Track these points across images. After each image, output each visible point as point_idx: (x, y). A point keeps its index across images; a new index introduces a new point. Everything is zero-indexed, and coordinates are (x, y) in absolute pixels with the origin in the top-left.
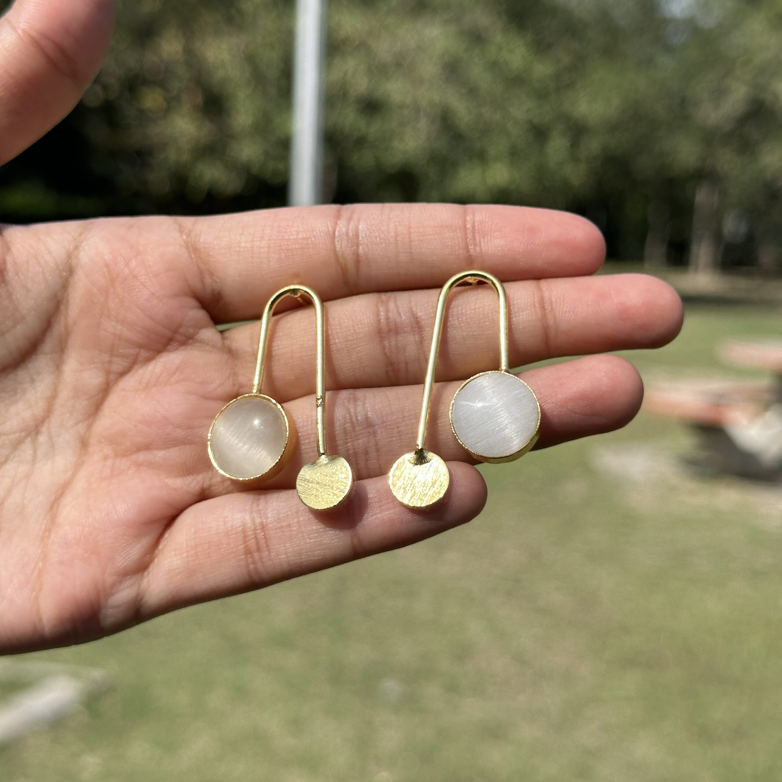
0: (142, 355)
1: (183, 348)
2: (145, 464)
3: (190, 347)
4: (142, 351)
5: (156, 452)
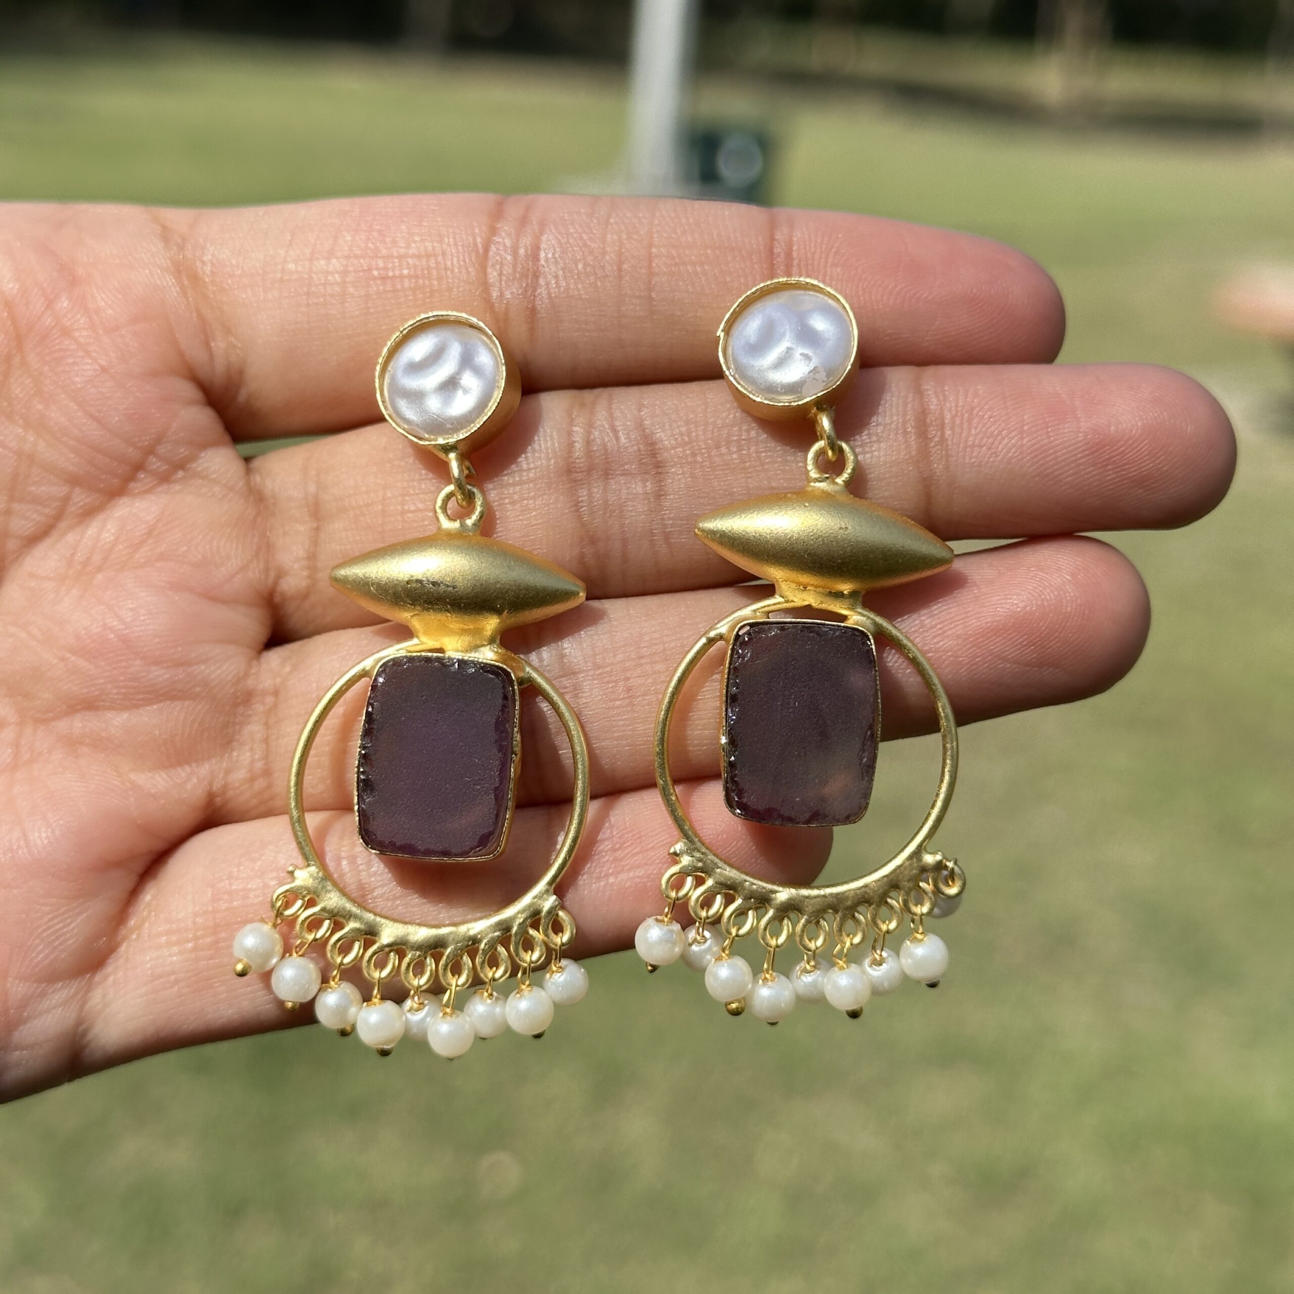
0: (76, 501)
1: (165, 487)
2: (88, 741)
3: (178, 487)
4: (77, 490)
5: (109, 715)
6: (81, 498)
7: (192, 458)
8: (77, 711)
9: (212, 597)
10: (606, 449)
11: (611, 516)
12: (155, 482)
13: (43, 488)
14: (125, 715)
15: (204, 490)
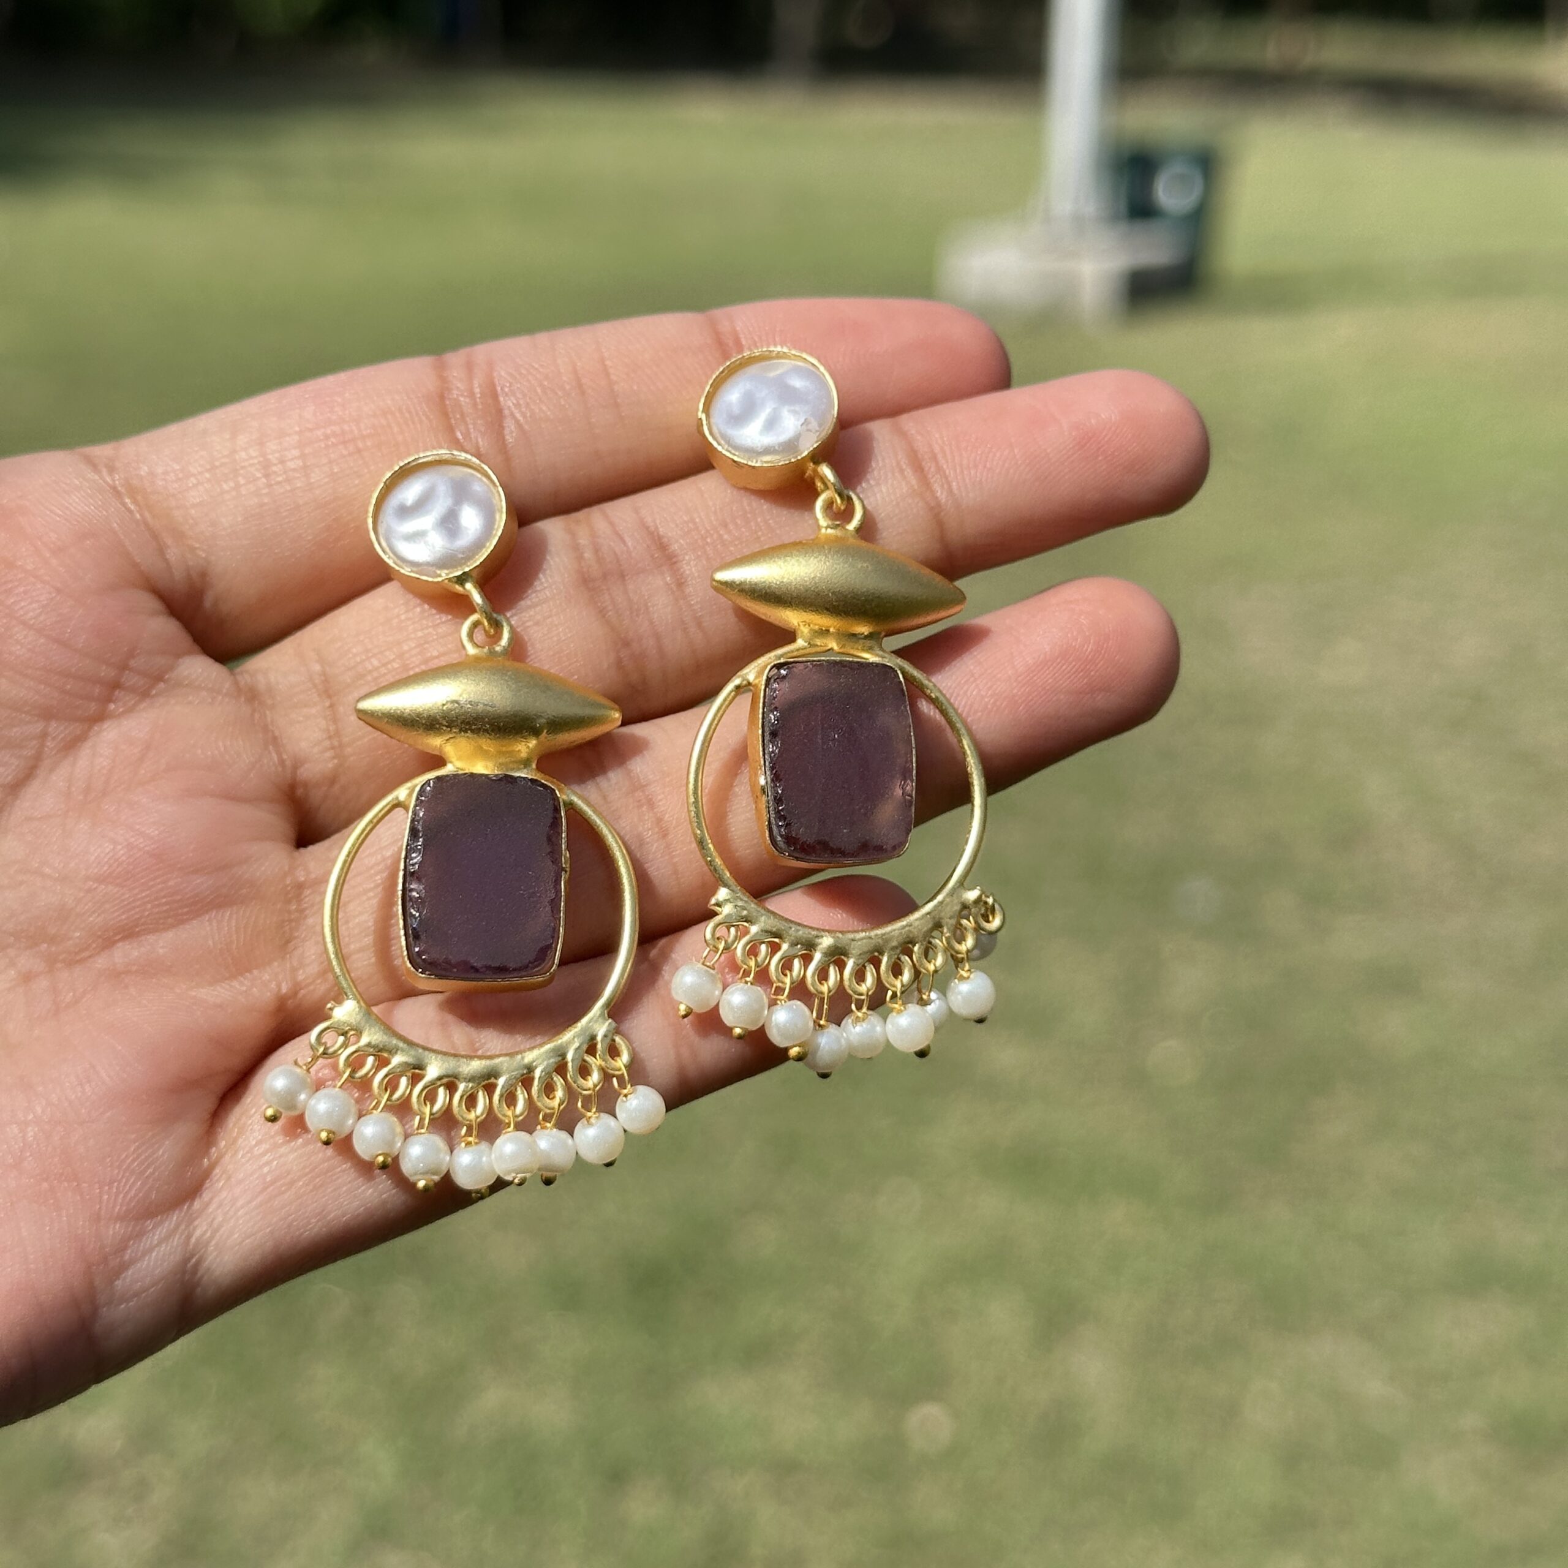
6: (58, 730)
7: (171, 668)
8: (115, 943)
9: (231, 796)
10: (615, 553)
11: (638, 615)
12: (138, 698)
13: (15, 730)
14: (170, 935)
15: (191, 698)
